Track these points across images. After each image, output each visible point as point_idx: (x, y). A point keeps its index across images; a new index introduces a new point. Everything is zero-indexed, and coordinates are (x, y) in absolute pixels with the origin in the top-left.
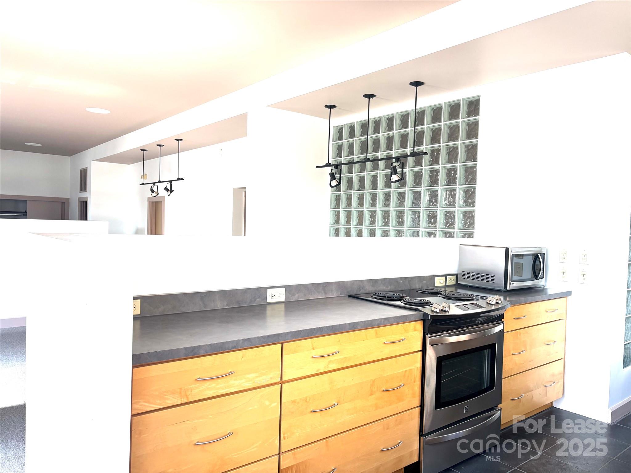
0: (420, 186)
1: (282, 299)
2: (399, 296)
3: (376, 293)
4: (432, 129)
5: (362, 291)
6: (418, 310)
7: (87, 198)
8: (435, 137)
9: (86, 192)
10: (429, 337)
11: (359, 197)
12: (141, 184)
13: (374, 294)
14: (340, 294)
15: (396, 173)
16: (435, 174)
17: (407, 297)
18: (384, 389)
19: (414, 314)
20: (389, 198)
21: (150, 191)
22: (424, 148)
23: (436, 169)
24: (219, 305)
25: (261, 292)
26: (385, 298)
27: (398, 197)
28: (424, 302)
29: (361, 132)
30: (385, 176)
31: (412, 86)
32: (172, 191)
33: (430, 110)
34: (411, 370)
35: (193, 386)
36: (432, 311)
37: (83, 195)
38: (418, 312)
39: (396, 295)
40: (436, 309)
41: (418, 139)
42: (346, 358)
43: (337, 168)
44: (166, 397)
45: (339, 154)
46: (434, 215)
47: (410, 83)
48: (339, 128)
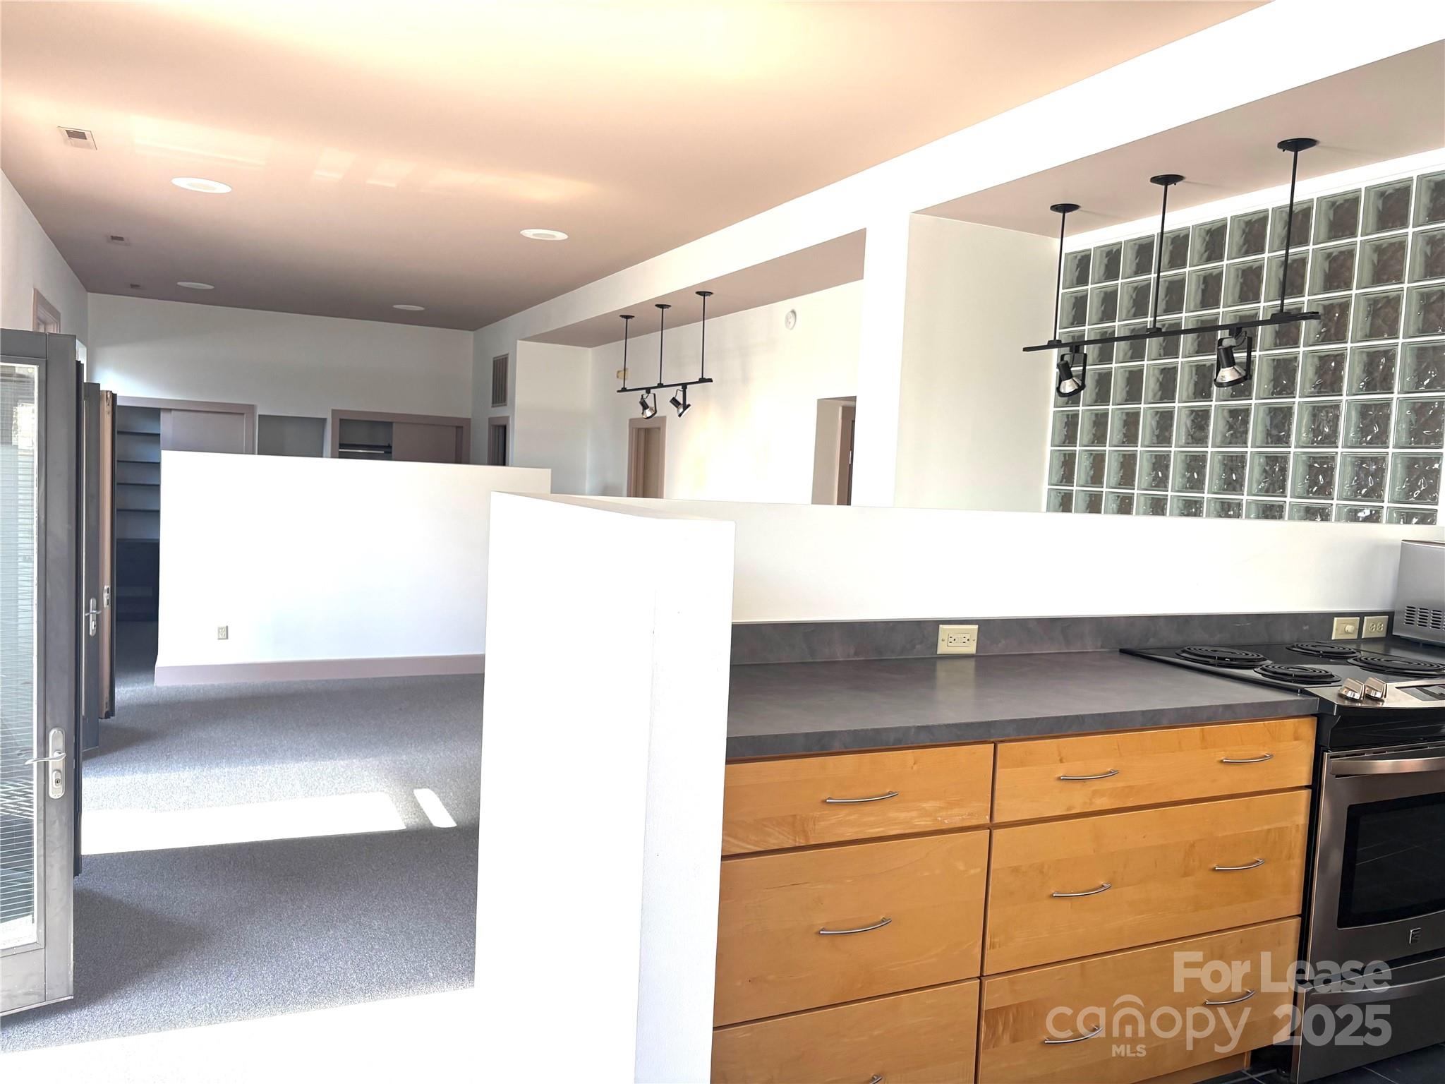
0: (1290, 394)
1: (971, 649)
2: (1247, 657)
3: (1189, 649)
4: (1329, 255)
5: (1152, 642)
6: (1304, 692)
7: (507, 418)
8: (1338, 271)
9: (506, 405)
10: (1331, 757)
11: (1125, 418)
12: (620, 389)
13: (1182, 650)
14: (1102, 647)
15: (1231, 363)
16: (1333, 364)
17: (1269, 662)
18: (1215, 865)
19: (1295, 700)
20: (1203, 423)
21: (639, 404)
22: (1305, 301)
23: (1336, 353)
24: (841, 652)
25: (926, 630)
26: (1211, 661)
27: (1228, 422)
28: (1317, 673)
29: (1137, 264)
30: (1197, 370)
31: (1284, 151)
32: (686, 407)
33: (1324, 206)
34: (1281, 831)
35: (817, 814)
36: (1341, 696)
37: (499, 412)
38: (1303, 697)
39: (1241, 654)
40: (1350, 692)
41: (1291, 280)
42: (1130, 787)
43: (1076, 352)
44: (766, 829)
45: (1079, 319)
46: (1325, 466)
47: (1279, 144)
48: (1079, 257)
